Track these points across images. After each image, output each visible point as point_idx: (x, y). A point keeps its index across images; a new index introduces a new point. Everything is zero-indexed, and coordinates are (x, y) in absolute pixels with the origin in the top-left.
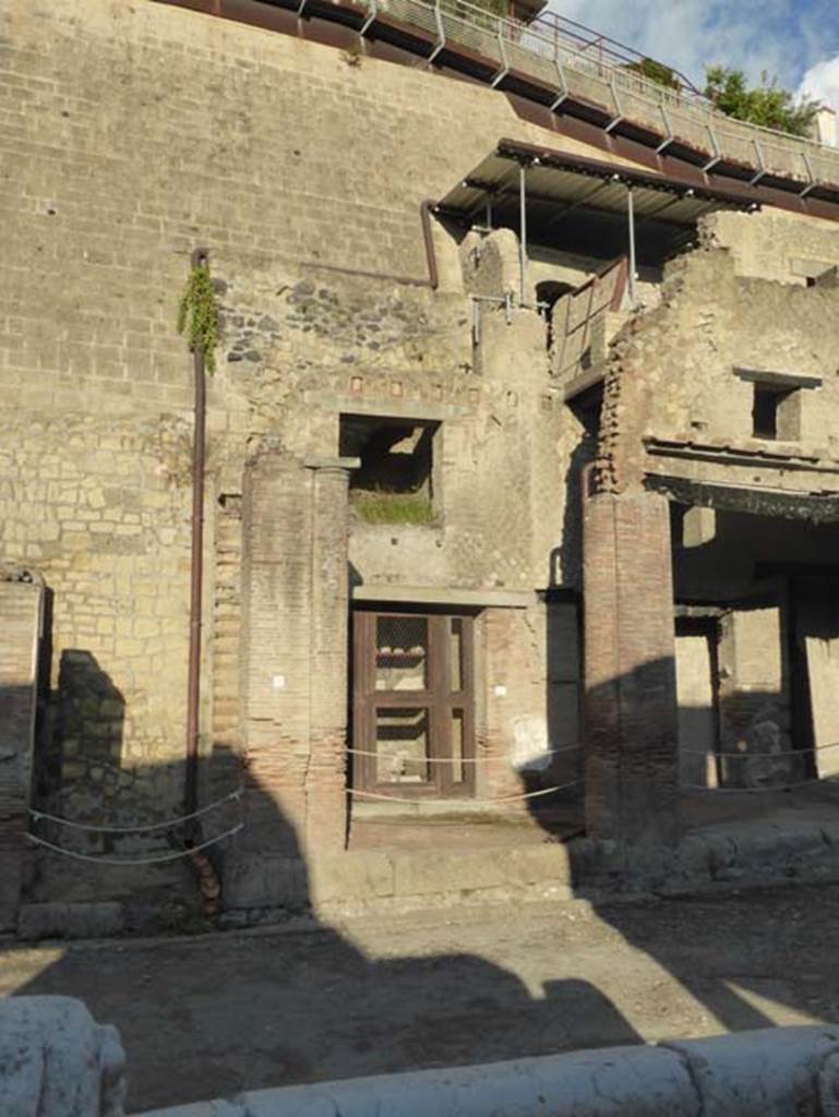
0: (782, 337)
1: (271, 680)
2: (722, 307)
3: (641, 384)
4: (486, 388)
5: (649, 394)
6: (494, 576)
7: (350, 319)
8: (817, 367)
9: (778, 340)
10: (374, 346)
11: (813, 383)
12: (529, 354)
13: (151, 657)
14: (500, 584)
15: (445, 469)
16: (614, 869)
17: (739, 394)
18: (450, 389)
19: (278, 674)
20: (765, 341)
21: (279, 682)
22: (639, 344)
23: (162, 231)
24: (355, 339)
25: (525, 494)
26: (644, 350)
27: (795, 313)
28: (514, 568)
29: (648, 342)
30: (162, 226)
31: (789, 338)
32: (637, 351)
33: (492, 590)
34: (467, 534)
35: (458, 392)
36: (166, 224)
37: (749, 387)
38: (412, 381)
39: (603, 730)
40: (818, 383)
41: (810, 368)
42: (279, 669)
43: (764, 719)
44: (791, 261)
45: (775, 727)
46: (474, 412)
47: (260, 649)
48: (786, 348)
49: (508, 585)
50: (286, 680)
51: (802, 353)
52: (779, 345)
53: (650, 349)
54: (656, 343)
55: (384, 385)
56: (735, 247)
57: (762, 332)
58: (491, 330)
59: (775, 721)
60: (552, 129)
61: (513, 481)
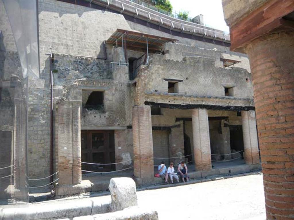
0: (174, 71)
1: (64, 148)
2: (161, 65)
3: (143, 82)
4: (115, 82)
5: (145, 84)
6: (117, 123)
7: (86, 67)
8: (182, 77)
9: (174, 72)
10: (92, 73)
11: (181, 81)
12: (124, 74)
13: (42, 144)
14: (119, 125)
15: (106, 100)
16: (139, 184)
17: (165, 84)
18: (107, 83)
19: (65, 146)
20: (170, 72)
21: (65, 148)
22: (143, 74)
23: (43, 49)
24: (87, 72)
25: (124, 105)
26: (144, 75)
27: (177, 66)
28: (122, 121)
29: (145, 73)
30: (43, 48)
31: (176, 72)
32: (142, 75)
33: (117, 126)
34: (111, 114)
35: (109, 83)
36: (44, 48)
37: (167, 82)
38: (98, 81)
39: (137, 155)
40: (182, 81)
41: (180, 78)
42: (66, 146)
43: (179, 152)
44: (182, 53)
45: (181, 153)
46: (112, 88)
47: (61, 141)
48: (175, 74)
49: (121, 125)
50: (67, 148)
51: (178, 75)
52: (174, 73)
53: (145, 75)
54: (147, 73)
55: (92, 82)
56: (170, 50)
57: (170, 70)
58: (115, 70)
59: (181, 152)
60: (135, 22)
61: (121, 103)
